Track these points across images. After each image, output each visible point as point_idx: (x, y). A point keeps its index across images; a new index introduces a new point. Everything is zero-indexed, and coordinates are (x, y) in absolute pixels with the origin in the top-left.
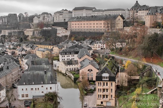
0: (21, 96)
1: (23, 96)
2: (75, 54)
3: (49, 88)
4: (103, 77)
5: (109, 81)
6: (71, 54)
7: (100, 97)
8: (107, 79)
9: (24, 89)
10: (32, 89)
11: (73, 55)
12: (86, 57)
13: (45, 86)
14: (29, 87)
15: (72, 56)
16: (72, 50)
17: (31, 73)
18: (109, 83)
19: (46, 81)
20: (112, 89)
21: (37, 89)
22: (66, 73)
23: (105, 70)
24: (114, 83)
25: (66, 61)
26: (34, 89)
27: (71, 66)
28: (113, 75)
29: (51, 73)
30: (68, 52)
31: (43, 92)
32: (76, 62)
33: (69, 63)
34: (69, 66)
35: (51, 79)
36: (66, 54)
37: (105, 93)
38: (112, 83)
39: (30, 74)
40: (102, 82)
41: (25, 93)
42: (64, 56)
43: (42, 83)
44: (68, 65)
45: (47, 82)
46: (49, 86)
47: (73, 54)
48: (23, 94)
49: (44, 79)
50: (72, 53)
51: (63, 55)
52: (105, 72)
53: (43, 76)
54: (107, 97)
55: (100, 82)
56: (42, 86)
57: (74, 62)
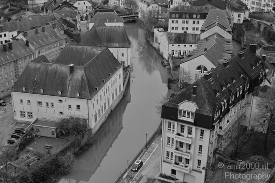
0: (18, 114)
1: (23, 114)
3: (74, 107)
4: (181, 111)
5: (195, 124)
6: (191, 17)
7: (170, 157)
8: (191, 120)
9: (25, 101)
10: (40, 103)
11: (196, 20)
12: (217, 29)
13: (68, 101)
14: (34, 98)
15: (194, 22)
17: (43, 68)
18: (194, 128)
19: (70, 89)
20: (201, 147)
21: (50, 105)
22: (168, 61)
23: (192, 91)
24: (207, 133)
25: (174, 35)
26: (44, 104)
27: (182, 45)
28: (207, 111)
29: (83, 72)
31: (61, 113)
32: (196, 39)
33: (180, 39)
34: (177, 45)
35: (81, 86)
36: (180, 17)
37: (181, 153)
38: (202, 133)
39: (39, 69)
40: (176, 123)
41: (27, 109)
42: (177, 22)
43: (60, 93)
44: (176, 43)
45: (71, 92)
46: (74, 102)
47: (196, 18)
48: (22, 110)
49: (66, 85)
50: (194, 16)
51: (175, 18)
53: (66, 77)
55: (172, 122)
56: (61, 101)
57: (190, 38)
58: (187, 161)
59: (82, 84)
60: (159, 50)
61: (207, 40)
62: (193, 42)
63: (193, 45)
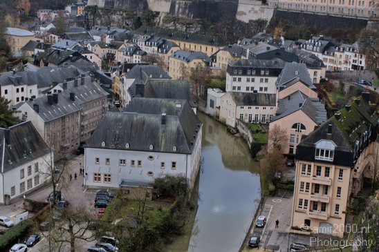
0: (91, 177)
1: (97, 177)
2: (270, 75)
3: (168, 165)
4: (318, 150)
5: (334, 163)
6: (258, 74)
7: (303, 206)
8: (329, 159)
9: (102, 160)
10: (123, 161)
11: (264, 78)
12: (298, 86)
13: (160, 157)
14: (115, 155)
15: (261, 80)
16: (264, 63)
17: (125, 118)
18: (333, 168)
19: (163, 143)
20: (339, 189)
21: (136, 163)
22: (236, 128)
23: (327, 130)
24: (347, 172)
25: (241, 95)
26: (128, 162)
27: (253, 107)
28: (347, 148)
29: (178, 122)
30: (251, 69)
31: (150, 173)
32: (270, 100)
33: (250, 99)
34: (247, 107)
35: (178, 139)
36: (245, 73)
37: (320, 197)
38: (341, 171)
39: (120, 120)
40: (312, 164)
41: (104, 170)
42: (240, 80)
43: (151, 147)
44: (246, 104)
45: (166, 146)
46: (169, 158)
47: (265, 75)
48: (97, 172)
49: (159, 138)
50: (262, 72)
51: (238, 74)
52: (325, 137)
53: (157, 128)
54: (323, 209)
55: (307, 163)
56: (151, 157)
57: (263, 99)
58: (324, 208)
59: (178, 137)
60: (218, 117)
61: (289, 99)
62: (268, 103)
63: (267, 107)
